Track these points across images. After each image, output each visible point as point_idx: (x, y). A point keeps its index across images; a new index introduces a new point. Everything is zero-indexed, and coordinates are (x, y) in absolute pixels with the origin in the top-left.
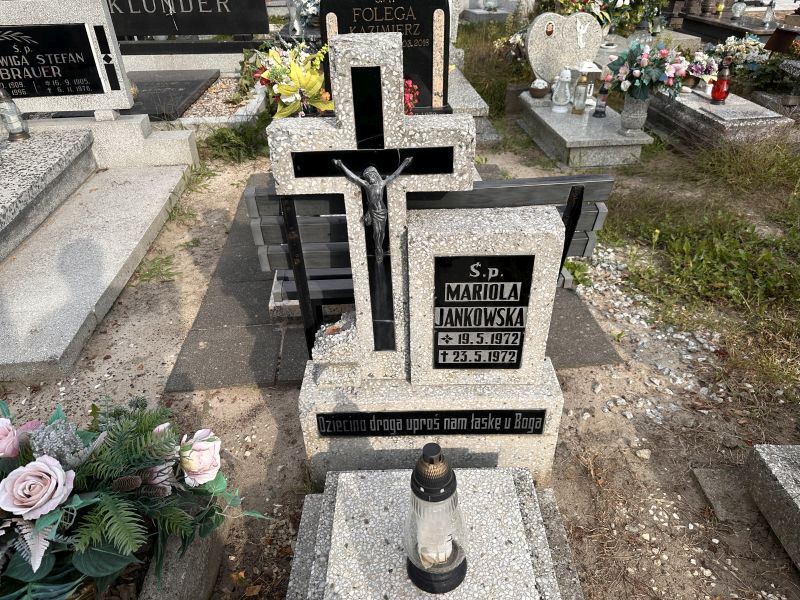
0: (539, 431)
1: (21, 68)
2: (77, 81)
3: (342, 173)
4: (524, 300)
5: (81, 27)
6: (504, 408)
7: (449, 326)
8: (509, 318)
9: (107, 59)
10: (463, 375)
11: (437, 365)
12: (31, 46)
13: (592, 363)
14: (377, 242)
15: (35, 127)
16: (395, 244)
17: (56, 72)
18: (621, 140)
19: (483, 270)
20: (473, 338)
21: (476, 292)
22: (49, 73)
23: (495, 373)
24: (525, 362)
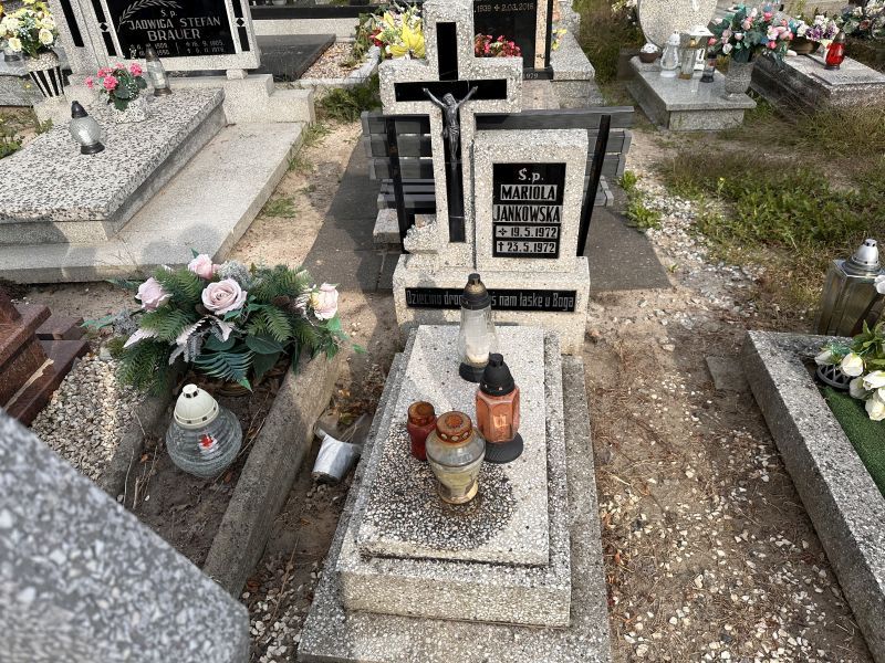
0: (571, 310)
1: (166, 30)
2: (214, 43)
3: (428, 98)
4: (560, 201)
6: (544, 288)
7: (504, 221)
8: (549, 214)
9: (240, 22)
10: (515, 262)
11: (496, 254)
12: (176, 10)
13: (644, 287)
14: (453, 151)
15: (177, 85)
16: (465, 154)
17: (196, 34)
18: (723, 103)
19: (529, 174)
20: (522, 232)
21: (524, 193)
22: (190, 35)
23: (540, 262)
24: (562, 253)
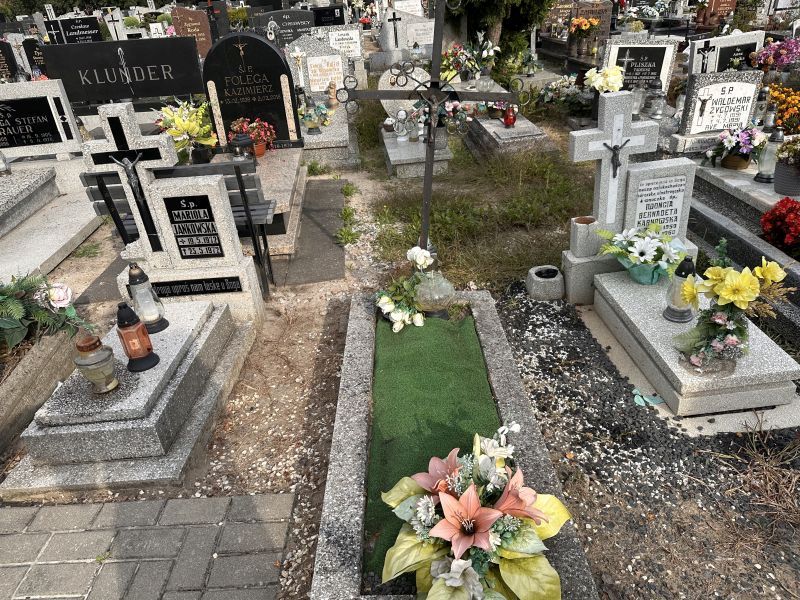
1: (5, 128)
2: (43, 135)
3: (114, 162)
4: (212, 219)
5: (44, 99)
7: (181, 234)
8: (208, 228)
9: (63, 119)
11: (183, 257)
12: (11, 113)
15: (15, 168)
16: (146, 194)
17: (29, 129)
19: (187, 204)
21: (188, 215)
22: (24, 130)
23: (213, 261)
24: (225, 253)
